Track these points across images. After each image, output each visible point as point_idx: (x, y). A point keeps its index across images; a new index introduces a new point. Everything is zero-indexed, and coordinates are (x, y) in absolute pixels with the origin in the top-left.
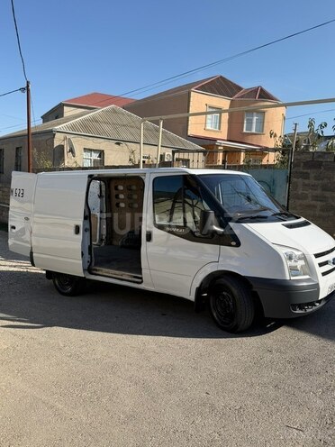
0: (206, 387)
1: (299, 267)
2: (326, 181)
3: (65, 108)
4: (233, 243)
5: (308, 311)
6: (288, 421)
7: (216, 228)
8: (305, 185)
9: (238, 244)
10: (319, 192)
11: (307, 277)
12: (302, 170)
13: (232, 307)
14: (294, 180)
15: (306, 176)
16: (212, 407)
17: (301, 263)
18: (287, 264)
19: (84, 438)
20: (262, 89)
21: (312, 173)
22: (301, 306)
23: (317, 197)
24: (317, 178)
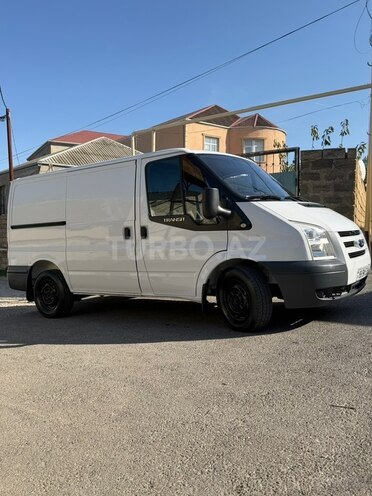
0: (222, 379)
1: (321, 248)
2: (338, 180)
3: (52, 147)
4: (243, 226)
5: (336, 298)
6: (332, 400)
7: (221, 209)
8: (316, 187)
9: (249, 226)
10: (331, 193)
11: (333, 257)
12: (311, 171)
13: (246, 301)
14: (303, 182)
15: (316, 177)
16: (232, 396)
17: (325, 241)
18: (308, 243)
19: (60, 440)
20: (259, 117)
21: (323, 172)
22: (328, 292)
23: (330, 198)
24: (328, 178)
